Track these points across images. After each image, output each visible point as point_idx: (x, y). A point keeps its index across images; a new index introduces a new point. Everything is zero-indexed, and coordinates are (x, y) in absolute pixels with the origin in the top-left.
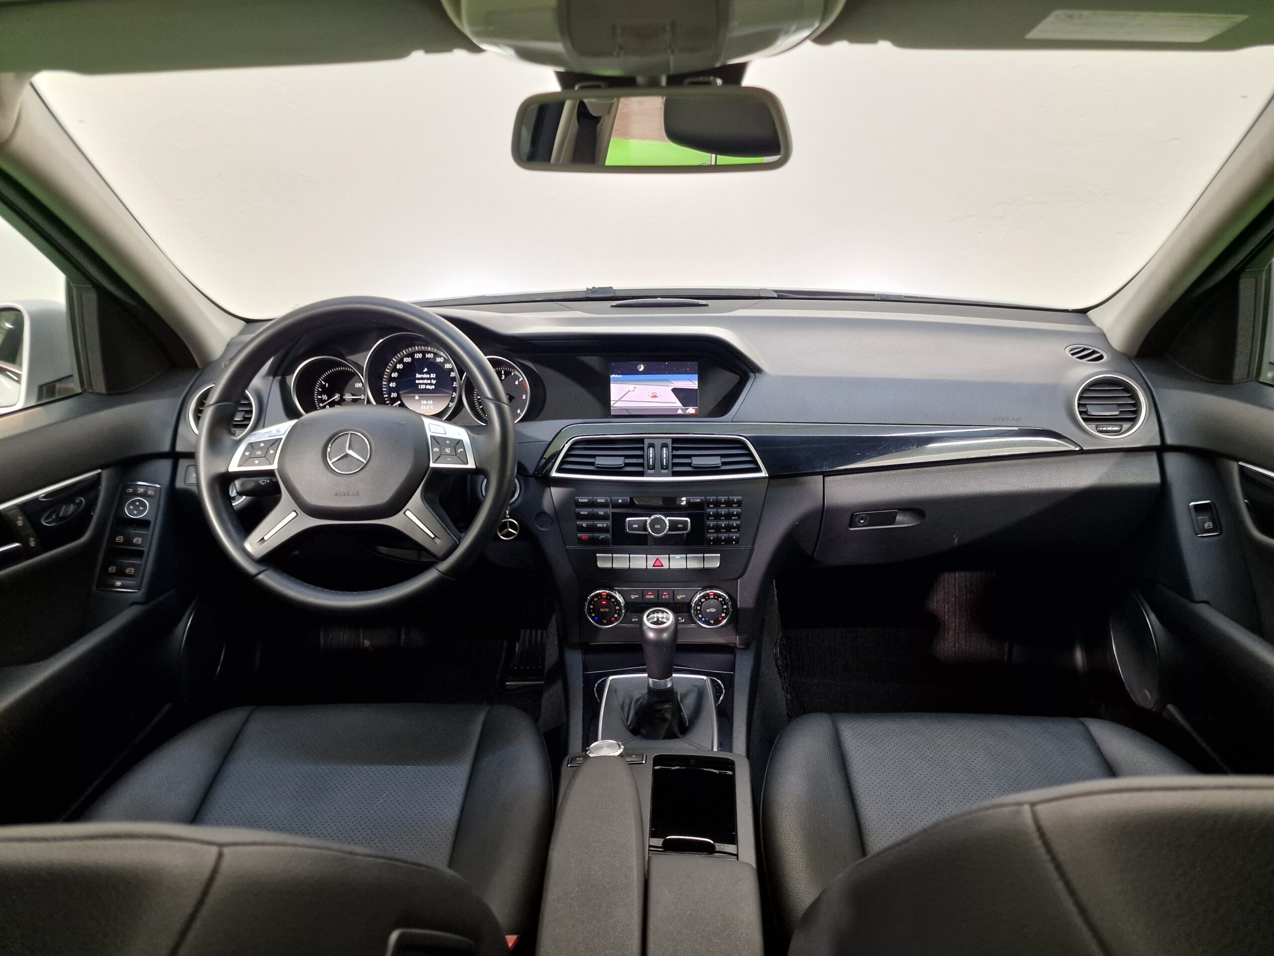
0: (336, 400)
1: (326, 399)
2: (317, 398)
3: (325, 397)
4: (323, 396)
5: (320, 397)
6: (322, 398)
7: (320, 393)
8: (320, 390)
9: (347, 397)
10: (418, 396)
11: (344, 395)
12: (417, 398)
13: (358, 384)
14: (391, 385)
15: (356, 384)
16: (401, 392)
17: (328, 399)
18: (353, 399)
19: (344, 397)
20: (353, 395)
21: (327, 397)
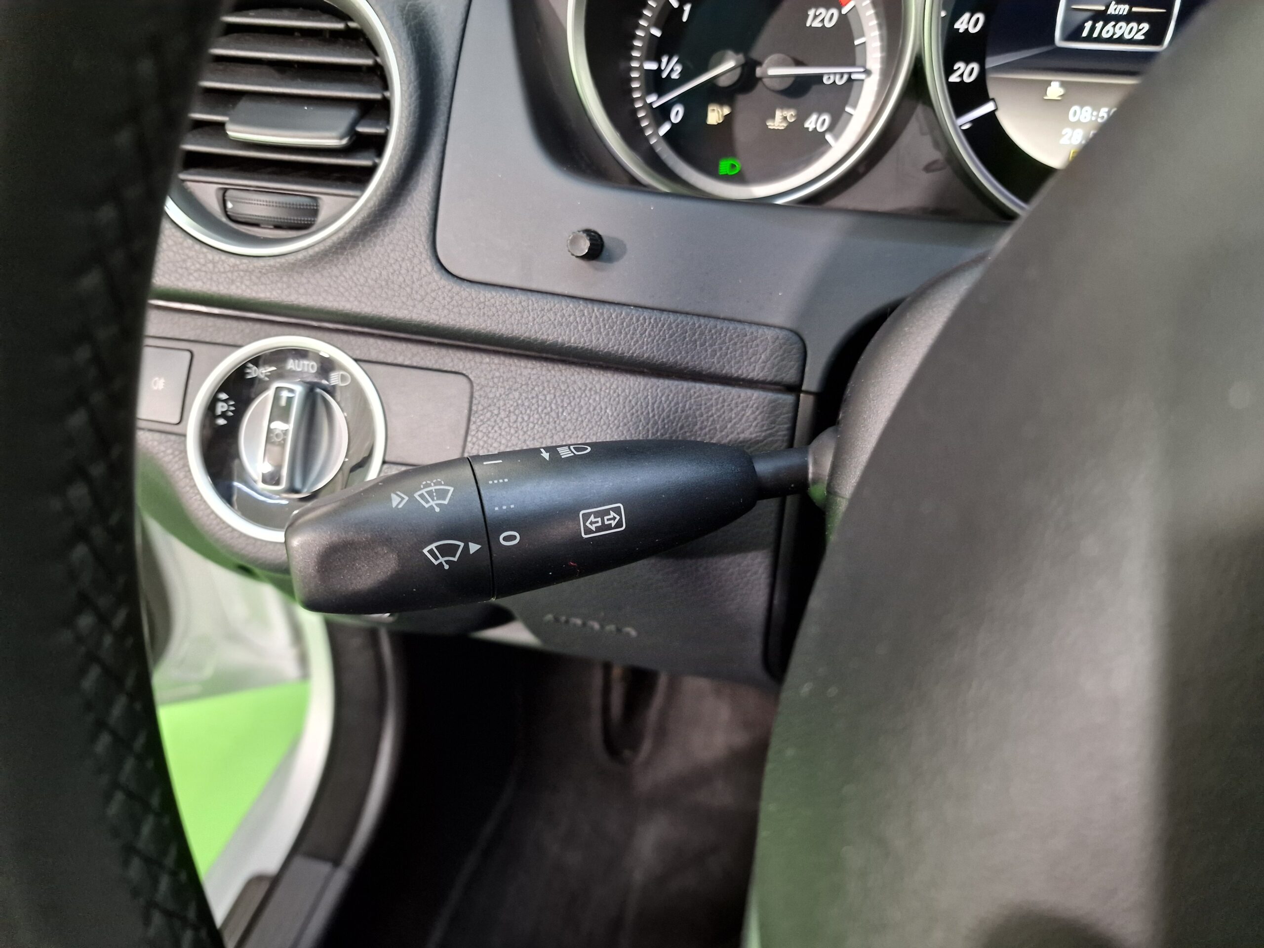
0: (724, 82)
1: (675, 76)
2: (641, 68)
3: (672, 67)
4: (665, 60)
5: (651, 66)
6: (659, 71)
7: (656, 50)
8: (657, 33)
9: (773, 71)
10: (1063, 84)
11: (760, 64)
12: (1055, 91)
13: (822, 10)
14: (963, 24)
15: (811, 13)
16: (991, 62)
17: (686, 77)
18: (798, 77)
19: (759, 71)
20: (799, 63)
21: (679, 68)
